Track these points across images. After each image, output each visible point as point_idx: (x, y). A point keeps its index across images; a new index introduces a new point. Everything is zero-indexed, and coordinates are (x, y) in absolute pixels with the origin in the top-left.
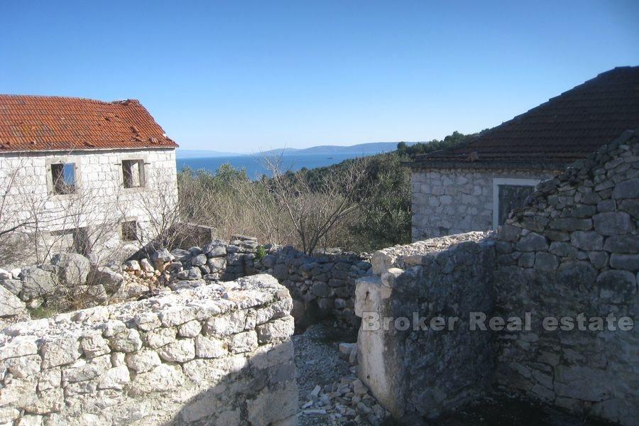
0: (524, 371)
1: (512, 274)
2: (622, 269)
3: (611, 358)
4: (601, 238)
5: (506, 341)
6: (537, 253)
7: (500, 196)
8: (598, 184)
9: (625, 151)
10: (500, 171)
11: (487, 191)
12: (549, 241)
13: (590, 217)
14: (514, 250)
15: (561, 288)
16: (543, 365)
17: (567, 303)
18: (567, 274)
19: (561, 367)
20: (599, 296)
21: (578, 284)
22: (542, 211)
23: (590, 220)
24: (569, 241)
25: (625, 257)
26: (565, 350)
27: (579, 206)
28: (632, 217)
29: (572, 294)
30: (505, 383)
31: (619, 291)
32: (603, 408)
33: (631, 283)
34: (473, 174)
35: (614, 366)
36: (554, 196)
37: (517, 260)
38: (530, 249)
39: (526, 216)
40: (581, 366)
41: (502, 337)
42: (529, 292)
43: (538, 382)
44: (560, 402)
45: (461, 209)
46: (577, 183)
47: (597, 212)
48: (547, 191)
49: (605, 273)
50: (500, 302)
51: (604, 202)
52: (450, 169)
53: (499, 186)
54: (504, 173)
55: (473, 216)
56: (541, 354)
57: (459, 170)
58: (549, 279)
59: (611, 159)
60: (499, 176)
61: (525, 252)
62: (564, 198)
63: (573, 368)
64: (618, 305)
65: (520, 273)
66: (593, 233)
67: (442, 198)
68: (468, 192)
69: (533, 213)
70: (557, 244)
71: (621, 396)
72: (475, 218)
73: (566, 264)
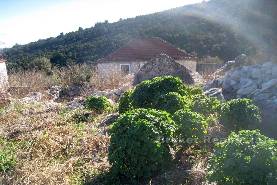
4: (155, 72)
6: (145, 76)
7: (122, 67)
8: (153, 64)
11: (118, 67)
24: (150, 73)
34: (114, 63)
37: (141, 77)
38: (143, 75)
46: (150, 64)
51: (155, 67)
54: (122, 63)
57: (111, 63)
66: (153, 71)
68: (113, 67)
73: (149, 77)
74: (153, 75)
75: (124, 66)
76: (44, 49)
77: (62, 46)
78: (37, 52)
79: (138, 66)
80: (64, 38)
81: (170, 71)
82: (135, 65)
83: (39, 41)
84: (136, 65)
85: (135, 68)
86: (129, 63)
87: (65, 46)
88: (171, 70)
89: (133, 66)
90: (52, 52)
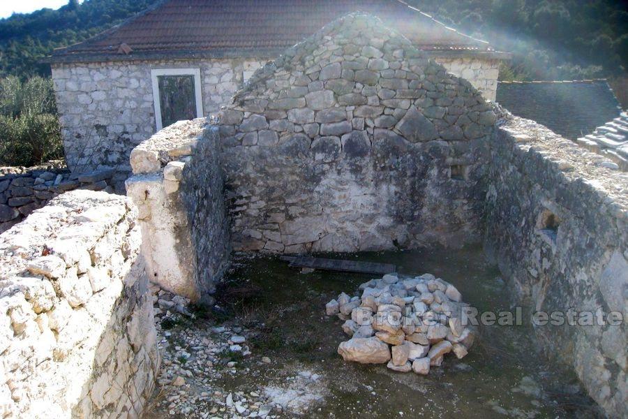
0: (256, 234)
1: (238, 153)
2: (331, 135)
3: (326, 205)
4: (313, 113)
5: (237, 213)
6: (260, 132)
7: (160, 86)
8: (308, 68)
9: (328, 41)
10: (157, 62)
11: (145, 84)
12: (268, 120)
13: (304, 96)
14: (237, 132)
15: (282, 158)
16: (271, 224)
17: (289, 169)
18: (287, 146)
19: (287, 223)
20: (314, 159)
21: (297, 153)
22: (262, 94)
23: (304, 99)
24: (287, 118)
25: (332, 125)
26: (289, 208)
27: (293, 88)
28: (335, 93)
29: (292, 162)
30: (240, 249)
31: (330, 153)
32: (321, 244)
33: (337, 145)
34: (127, 66)
35: (328, 210)
36: (271, 81)
37: (241, 141)
38: (253, 129)
39: (247, 100)
40: (303, 217)
41: (233, 211)
42: (255, 166)
43: (270, 240)
44: (289, 250)
45: (119, 104)
46: (291, 68)
47: (309, 92)
48: (265, 76)
49: (318, 140)
50: (229, 180)
51: (314, 83)
52: (100, 63)
53: (158, 77)
54: (162, 64)
55: (132, 110)
56: (269, 217)
57: (111, 64)
58: (272, 152)
59: (318, 47)
60: (157, 67)
61: (249, 132)
62: (281, 82)
63: (297, 220)
64: (329, 163)
65: (245, 151)
66: (306, 109)
67: (94, 95)
68: (124, 85)
69: (253, 97)
70: (277, 122)
71: (334, 231)
72: (135, 111)
73: (285, 137)
74: (306, 128)
75: (171, 79)
76: (26, 38)
77: (74, 33)
78: (6, 45)
79: (234, 80)
80: (79, 11)
81: (396, 112)
82: (220, 75)
83: (15, 16)
84: (228, 77)
85: (221, 89)
86: (195, 64)
87: (82, 32)
88: (405, 104)
89: (215, 80)
90: (46, 46)
